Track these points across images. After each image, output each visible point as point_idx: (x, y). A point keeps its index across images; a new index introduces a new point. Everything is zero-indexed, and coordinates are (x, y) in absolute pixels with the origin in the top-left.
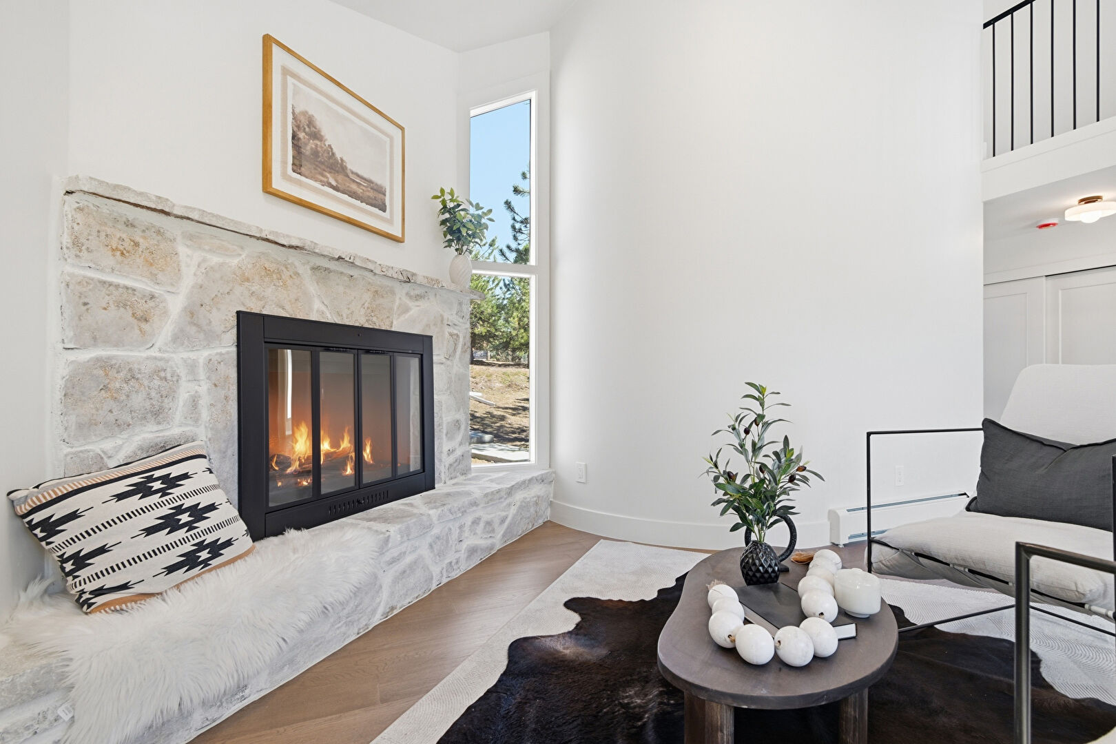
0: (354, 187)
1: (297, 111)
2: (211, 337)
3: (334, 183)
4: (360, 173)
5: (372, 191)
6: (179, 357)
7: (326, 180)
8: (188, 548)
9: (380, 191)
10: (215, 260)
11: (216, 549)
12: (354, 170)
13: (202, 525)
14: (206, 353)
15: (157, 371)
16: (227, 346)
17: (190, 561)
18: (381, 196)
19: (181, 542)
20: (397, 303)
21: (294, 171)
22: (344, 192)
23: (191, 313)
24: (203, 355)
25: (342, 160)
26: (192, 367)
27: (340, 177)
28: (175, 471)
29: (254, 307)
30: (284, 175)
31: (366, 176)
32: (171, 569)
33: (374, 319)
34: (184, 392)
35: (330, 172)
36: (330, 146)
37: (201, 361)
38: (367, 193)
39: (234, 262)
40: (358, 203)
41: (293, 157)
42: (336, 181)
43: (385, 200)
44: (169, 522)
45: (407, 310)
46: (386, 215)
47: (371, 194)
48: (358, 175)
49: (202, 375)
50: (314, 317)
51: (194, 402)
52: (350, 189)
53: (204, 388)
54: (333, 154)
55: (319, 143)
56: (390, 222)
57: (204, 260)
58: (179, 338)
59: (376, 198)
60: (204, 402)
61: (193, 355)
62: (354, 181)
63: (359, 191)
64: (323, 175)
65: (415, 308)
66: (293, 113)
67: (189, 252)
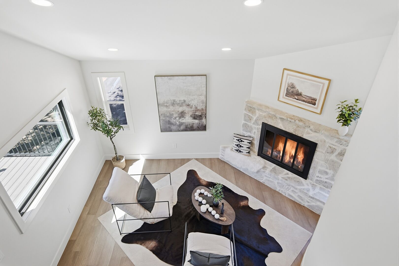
0: (304, 99)
1: (289, 83)
2: (258, 125)
3: (297, 98)
4: (307, 95)
10: (261, 113)
12: (305, 94)
14: (257, 127)
15: (251, 127)
16: (260, 126)
18: (315, 101)
20: (306, 131)
21: (285, 96)
22: (300, 100)
23: (256, 120)
25: (301, 92)
27: (299, 97)
28: (243, 140)
30: (283, 97)
31: (309, 96)
33: (296, 132)
34: (254, 131)
35: (296, 96)
36: (298, 90)
37: (256, 128)
38: (309, 100)
39: (264, 114)
40: (304, 103)
41: (286, 93)
42: (298, 98)
45: (310, 134)
46: (316, 106)
47: (310, 101)
51: (255, 132)
52: (302, 99)
54: (298, 91)
55: (294, 89)
56: (317, 108)
57: (259, 113)
58: (254, 123)
59: (313, 102)
60: (256, 133)
61: (255, 126)
62: (304, 97)
63: (306, 100)
64: (294, 96)
65: (313, 134)
66: (288, 83)
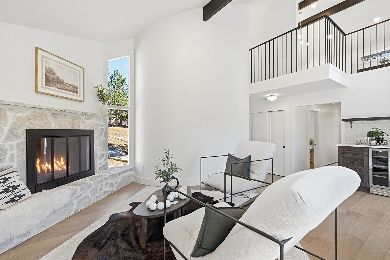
0: (66, 87)
1: (47, 67)
2: (17, 137)
3: (59, 87)
4: (69, 83)
5: (73, 88)
6: (7, 144)
7: (56, 86)
8: (12, 197)
9: (76, 87)
10: (19, 115)
11: (20, 197)
12: (67, 82)
13: (16, 191)
14: (16, 142)
16: (23, 139)
17: (13, 200)
18: (76, 89)
19: (10, 195)
20: (81, 121)
21: (45, 85)
22: (63, 89)
23: (11, 131)
24: (15, 143)
25: (62, 80)
26: (12, 146)
27: (62, 85)
29: (32, 127)
30: (42, 87)
31: (71, 84)
32: (7, 203)
33: (73, 126)
34: (9, 154)
35: (58, 84)
36: (58, 76)
38: (71, 89)
39: (25, 115)
40: (68, 92)
41: (45, 81)
43: (77, 90)
44: (6, 191)
45: (85, 122)
46: (78, 94)
47: (73, 89)
48: (68, 84)
49: (15, 148)
50: (52, 128)
53: (15, 152)
54: (59, 79)
55: (54, 76)
56: (79, 96)
57: (15, 116)
58: (7, 138)
59: (74, 90)
61: (11, 143)
63: (68, 88)
65: (88, 122)
66: (45, 68)
67: (11, 114)
